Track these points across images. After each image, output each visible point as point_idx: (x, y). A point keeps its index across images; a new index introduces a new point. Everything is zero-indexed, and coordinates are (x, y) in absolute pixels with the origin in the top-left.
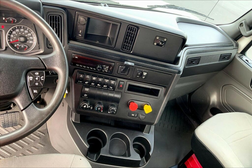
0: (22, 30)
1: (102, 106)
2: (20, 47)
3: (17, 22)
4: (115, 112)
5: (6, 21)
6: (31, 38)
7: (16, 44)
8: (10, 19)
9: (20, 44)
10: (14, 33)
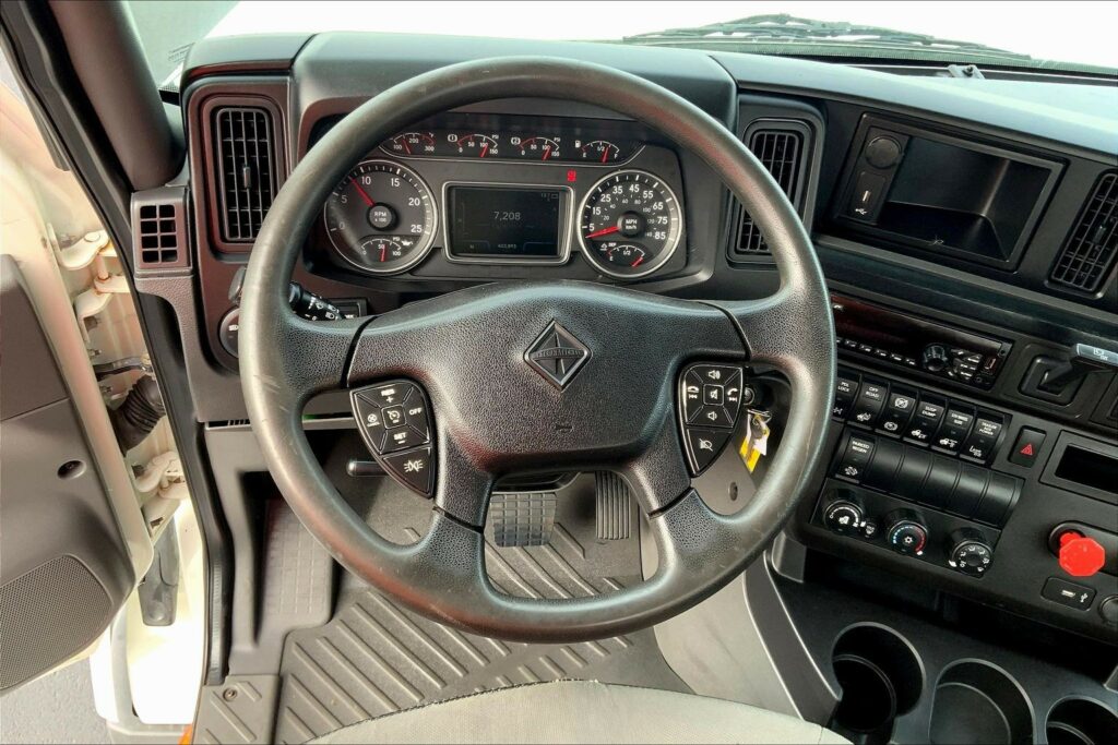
0: (634, 188)
1: (920, 530)
2: (618, 255)
3: (623, 157)
4: (982, 565)
5: (584, 155)
6: (663, 219)
7: (607, 243)
8: (598, 144)
9: (619, 243)
10: (605, 198)
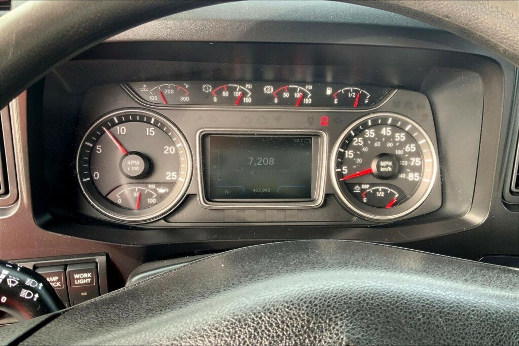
0: (386, 131)
2: (372, 196)
3: (375, 101)
5: (336, 101)
6: (415, 161)
7: (360, 185)
8: (349, 91)
9: (372, 185)
10: (358, 141)
